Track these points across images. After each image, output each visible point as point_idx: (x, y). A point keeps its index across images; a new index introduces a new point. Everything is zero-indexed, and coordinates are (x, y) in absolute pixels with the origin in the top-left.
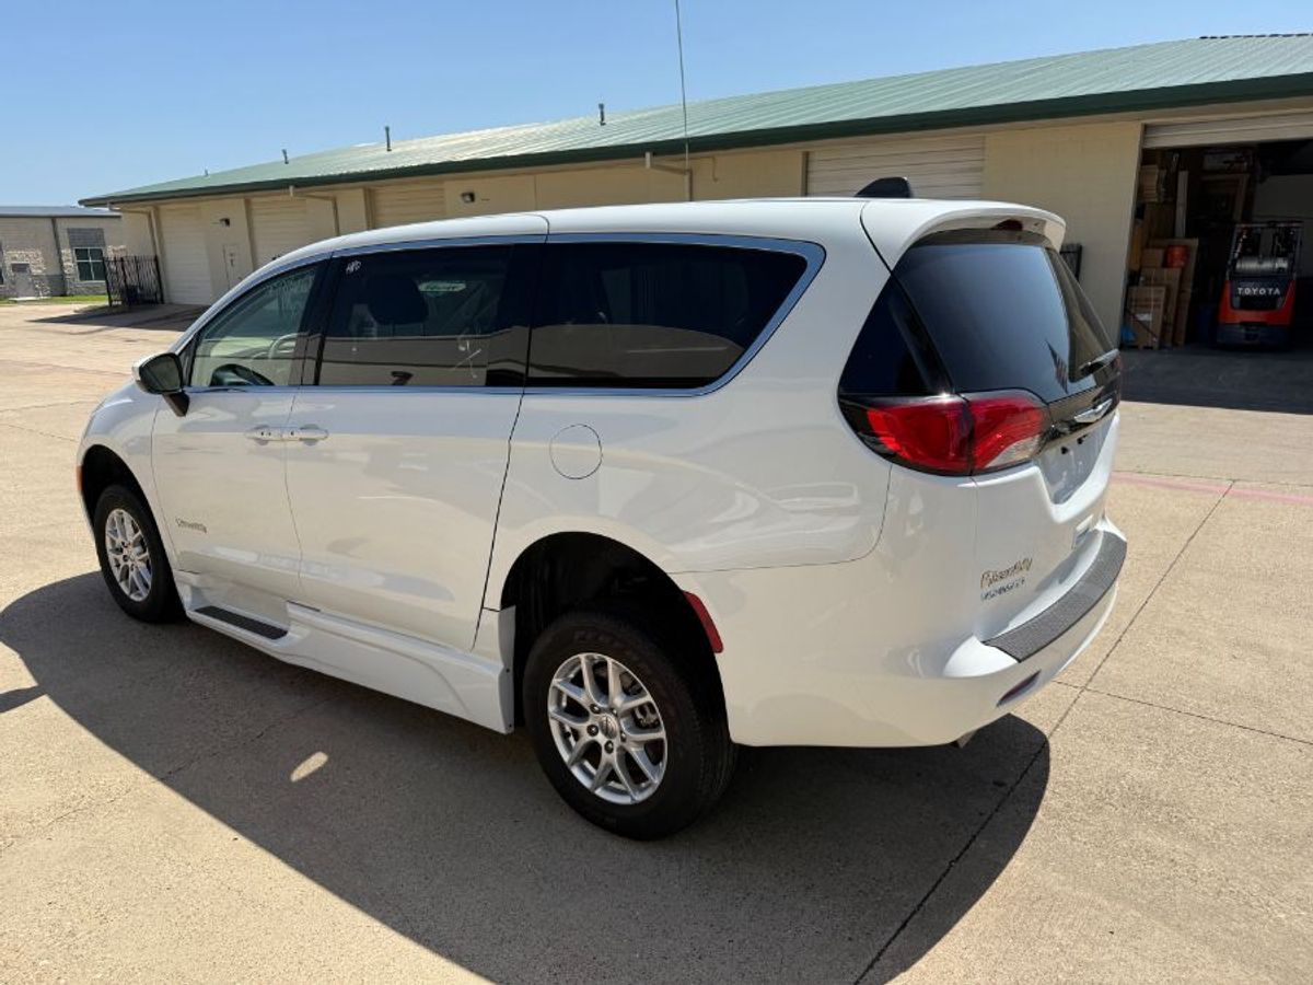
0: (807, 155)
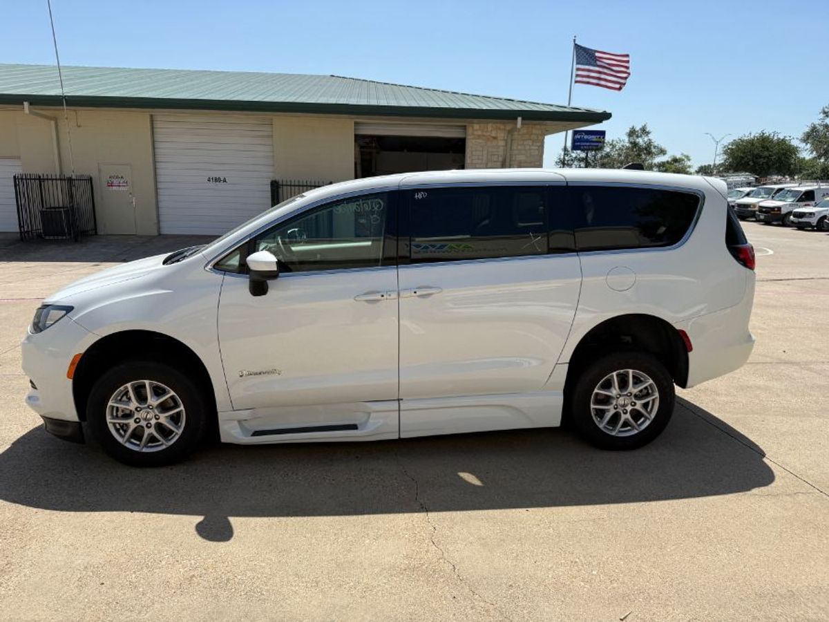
0: (152, 116)
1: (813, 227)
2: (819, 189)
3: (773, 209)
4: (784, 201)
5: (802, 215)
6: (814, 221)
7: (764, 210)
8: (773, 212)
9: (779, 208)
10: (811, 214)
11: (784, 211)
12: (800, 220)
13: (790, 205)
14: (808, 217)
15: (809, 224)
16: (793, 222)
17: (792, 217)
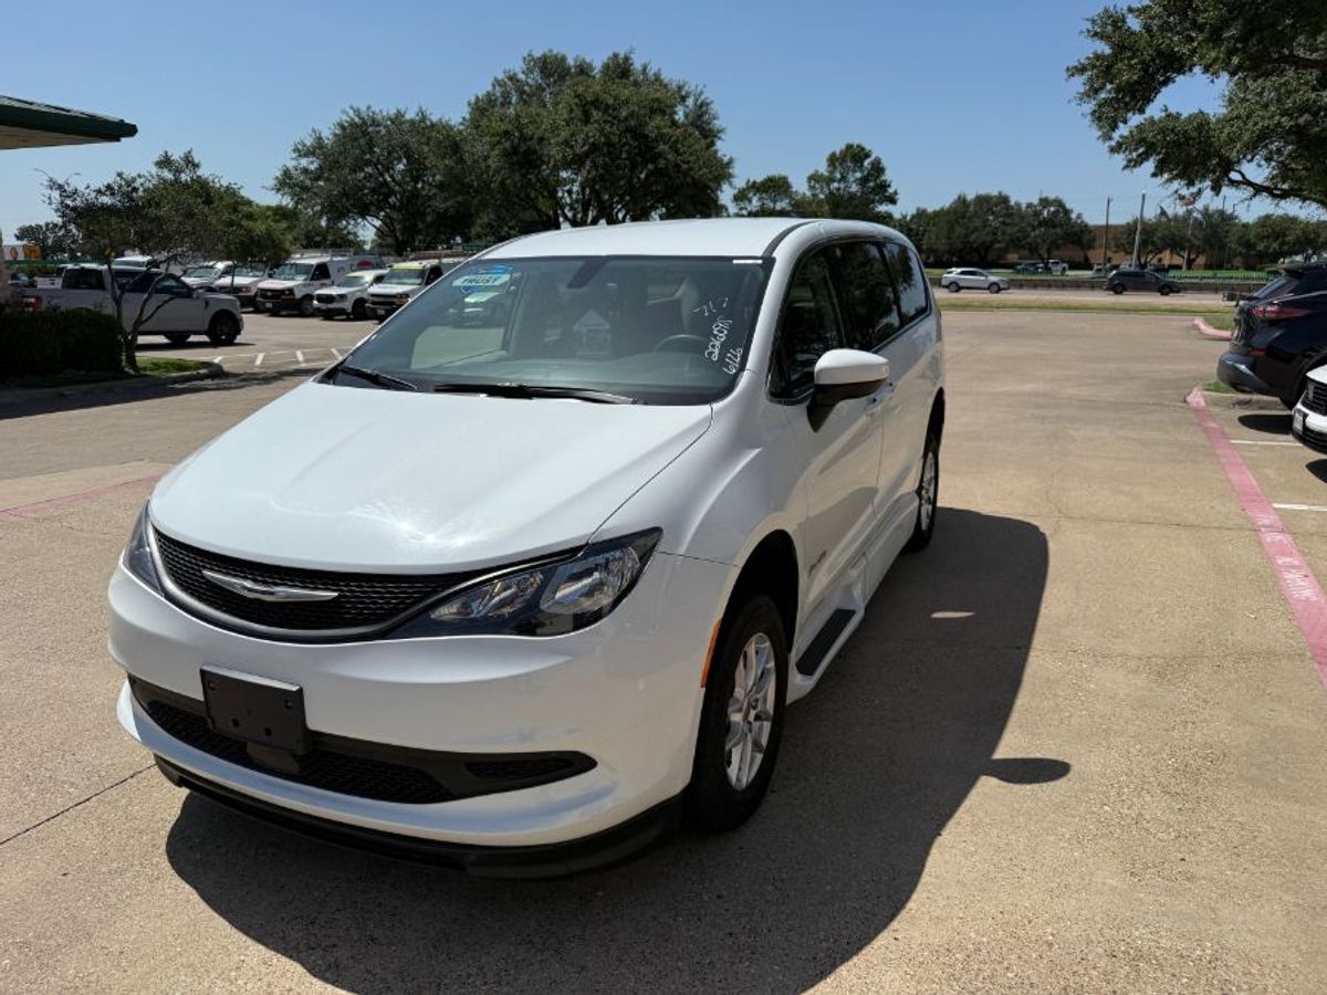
1: (348, 314)
2: (331, 261)
3: (282, 292)
4: (293, 279)
5: (329, 299)
6: (348, 305)
7: (269, 294)
8: (283, 297)
9: (291, 291)
10: (342, 297)
11: (298, 295)
12: (330, 306)
13: (304, 285)
14: (338, 302)
15: (341, 312)
16: (319, 309)
17: (315, 302)
